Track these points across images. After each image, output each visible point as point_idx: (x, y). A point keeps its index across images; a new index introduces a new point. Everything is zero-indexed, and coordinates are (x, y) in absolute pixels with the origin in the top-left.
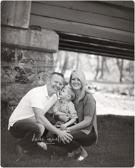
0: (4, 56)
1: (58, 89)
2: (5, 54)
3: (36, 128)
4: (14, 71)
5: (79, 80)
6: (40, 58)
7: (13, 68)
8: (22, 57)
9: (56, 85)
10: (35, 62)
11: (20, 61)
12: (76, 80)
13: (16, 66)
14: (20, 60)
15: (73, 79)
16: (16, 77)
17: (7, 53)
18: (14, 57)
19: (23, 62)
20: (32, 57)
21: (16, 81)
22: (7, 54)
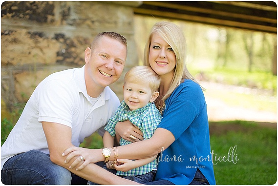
0: (31, 12)
1: (112, 73)
2: (34, 7)
3: (45, 177)
4: (54, 41)
5: (171, 50)
6: (107, 17)
7: (52, 35)
8: (69, 15)
9: (105, 65)
10: (97, 24)
11: (65, 22)
12: (163, 48)
13: (58, 32)
14: (65, 19)
15: (154, 47)
16: (58, 54)
17: (37, 6)
18: (53, 14)
19: (71, 25)
20: (91, 15)
21: (58, 61)
22: (38, 8)
